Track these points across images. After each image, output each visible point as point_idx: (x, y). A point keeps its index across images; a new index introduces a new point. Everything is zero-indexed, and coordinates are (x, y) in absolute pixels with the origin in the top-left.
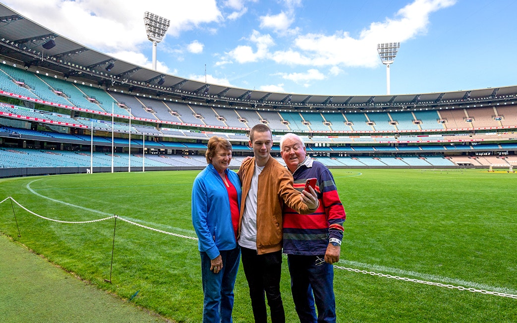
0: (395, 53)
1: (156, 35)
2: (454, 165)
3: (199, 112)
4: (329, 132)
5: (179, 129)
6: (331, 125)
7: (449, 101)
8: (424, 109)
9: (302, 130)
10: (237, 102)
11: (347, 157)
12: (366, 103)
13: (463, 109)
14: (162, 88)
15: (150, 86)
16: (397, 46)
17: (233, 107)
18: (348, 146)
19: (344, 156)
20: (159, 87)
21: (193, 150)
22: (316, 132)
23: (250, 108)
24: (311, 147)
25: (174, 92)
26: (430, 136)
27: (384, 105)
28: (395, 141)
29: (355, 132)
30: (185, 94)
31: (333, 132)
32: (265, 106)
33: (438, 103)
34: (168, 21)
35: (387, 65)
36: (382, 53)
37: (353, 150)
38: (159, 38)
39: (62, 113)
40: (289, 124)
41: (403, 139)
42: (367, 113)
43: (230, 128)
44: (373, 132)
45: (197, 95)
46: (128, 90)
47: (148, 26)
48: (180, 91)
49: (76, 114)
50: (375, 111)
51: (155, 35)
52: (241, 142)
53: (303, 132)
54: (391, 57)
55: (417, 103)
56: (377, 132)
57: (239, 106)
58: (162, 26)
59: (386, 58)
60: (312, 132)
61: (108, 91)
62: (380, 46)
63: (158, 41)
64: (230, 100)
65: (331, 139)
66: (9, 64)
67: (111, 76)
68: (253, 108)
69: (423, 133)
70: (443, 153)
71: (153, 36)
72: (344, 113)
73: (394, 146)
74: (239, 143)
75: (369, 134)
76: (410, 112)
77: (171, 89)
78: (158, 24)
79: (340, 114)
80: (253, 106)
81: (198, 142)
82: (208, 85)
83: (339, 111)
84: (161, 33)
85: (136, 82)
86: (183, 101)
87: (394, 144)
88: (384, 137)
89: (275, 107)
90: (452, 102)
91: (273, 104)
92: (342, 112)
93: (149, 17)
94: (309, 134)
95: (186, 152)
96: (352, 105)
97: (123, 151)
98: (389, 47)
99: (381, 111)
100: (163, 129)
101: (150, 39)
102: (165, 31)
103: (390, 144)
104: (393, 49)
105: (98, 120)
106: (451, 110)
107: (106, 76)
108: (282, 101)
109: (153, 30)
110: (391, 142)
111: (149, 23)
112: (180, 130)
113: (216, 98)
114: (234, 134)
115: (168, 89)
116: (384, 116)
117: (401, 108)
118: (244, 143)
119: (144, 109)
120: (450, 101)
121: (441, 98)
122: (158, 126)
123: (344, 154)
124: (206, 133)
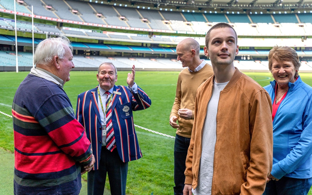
3: (100, 11)
5: (81, 28)
11: (250, 60)
17: (135, 6)
18: (252, 49)
19: (247, 60)
21: (95, 50)
23: (153, 8)
27: (293, 6)
29: (260, 35)
32: (168, 7)
37: (256, 53)
40: (192, 26)
42: (273, 14)
43: (132, 29)
50: (283, 12)
52: (143, 44)
57: (141, 5)
68: (155, 8)
72: (250, 15)
73: (301, 49)
74: (140, 45)
75: (275, 37)
79: (245, 15)
80: (156, 6)
81: (100, 42)
83: (245, 12)
89: (178, 7)
91: (176, 3)
92: (247, 13)
95: (87, 52)
97: (24, 50)
99: (289, 12)
100: (64, 28)
108: (186, 1)
112: (82, 30)
114: (136, 35)
116: (291, 18)
118: (146, 44)
119: (44, 6)
122: (59, 25)
123: (246, 57)
124: (108, 33)
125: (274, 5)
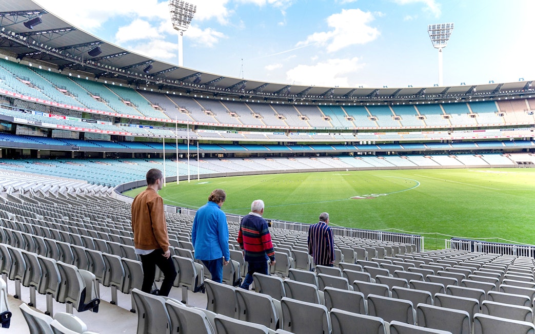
0: (448, 35)
1: (182, 23)
2: (513, 164)
3: (233, 110)
4: (375, 128)
5: (216, 130)
6: (377, 120)
7: (508, 92)
8: (480, 100)
9: (346, 126)
10: (274, 97)
11: (395, 155)
12: (416, 95)
13: (523, 99)
14: (196, 85)
15: (184, 84)
16: (450, 28)
17: (268, 102)
18: (397, 143)
19: (391, 154)
20: (193, 85)
22: (361, 128)
23: (287, 103)
24: (356, 145)
25: (208, 89)
26: (486, 130)
27: (436, 97)
28: (449, 138)
29: (404, 128)
30: (219, 90)
31: (380, 128)
32: (304, 101)
33: (497, 94)
34: (194, 6)
35: (439, 49)
36: (433, 36)
37: (402, 148)
38: (185, 26)
39: (104, 121)
40: (331, 120)
41: (457, 135)
42: (416, 105)
43: (269, 127)
44: (423, 128)
45: (231, 91)
46: (158, 88)
47: (173, 14)
48: (214, 88)
49: (117, 120)
50: (426, 103)
51: (180, 24)
52: (279, 142)
53: (347, 129)
54: (443, 41)
55: (473, 95)
56: (428, 127)
57: (275, 101)
58: (188, 12)
59: (438, 41)
60: (357, 129)
61: (138, 90)
62: (432, 27)
63: (184, 29)
64: (266, 95)
65: (377, 136)
66: (45, 68)
67: (146, 76)
68: (290, 103)
69: (479, 128)
70: (502, 150)
71: (179, 24)
72: (391, 106)
73: (448, 142)
75: (420, 130)
76: (465, 103)
77: (204, 87)
78: (184, 11)
79: (387, 106)
80: (291, 100)
81: (235, 143)
82: (245, 81)
83: (386, 104)
84: (187, 21)
85: (169, 81)
86: (215, 97)
87: (448, 141)
88: (436, 132)
89: (315, 101)
90: (511, 92)
91: (313, 98)
92: (389, 104)
93: (175, 4)
94: (353, 131)
96: (400, 97)
98: (441, 29)
99: (433, 102)
100: (199, 131)
101: (176, 28)
102: (191, 18)
103: (443, 140)
104: (446, 31)
105: (137, 125)
106: (511, 100)
107: (141, 77)
108: (323, 95)
109: (178, 18)
110: (444, 139)
111: (174, 10)
112: (217, 132)
113: (251, 94)
114: (272, 133)
115: (202, 86)
116: (436, 108)
117: (455, 99)
118: (283, 142)
119: (177, 109)
120: (510, 92)
121: (499, 88)
122: (194, 128)
123: (391, 152)
124: (243, 133)
125: (416, 97)
